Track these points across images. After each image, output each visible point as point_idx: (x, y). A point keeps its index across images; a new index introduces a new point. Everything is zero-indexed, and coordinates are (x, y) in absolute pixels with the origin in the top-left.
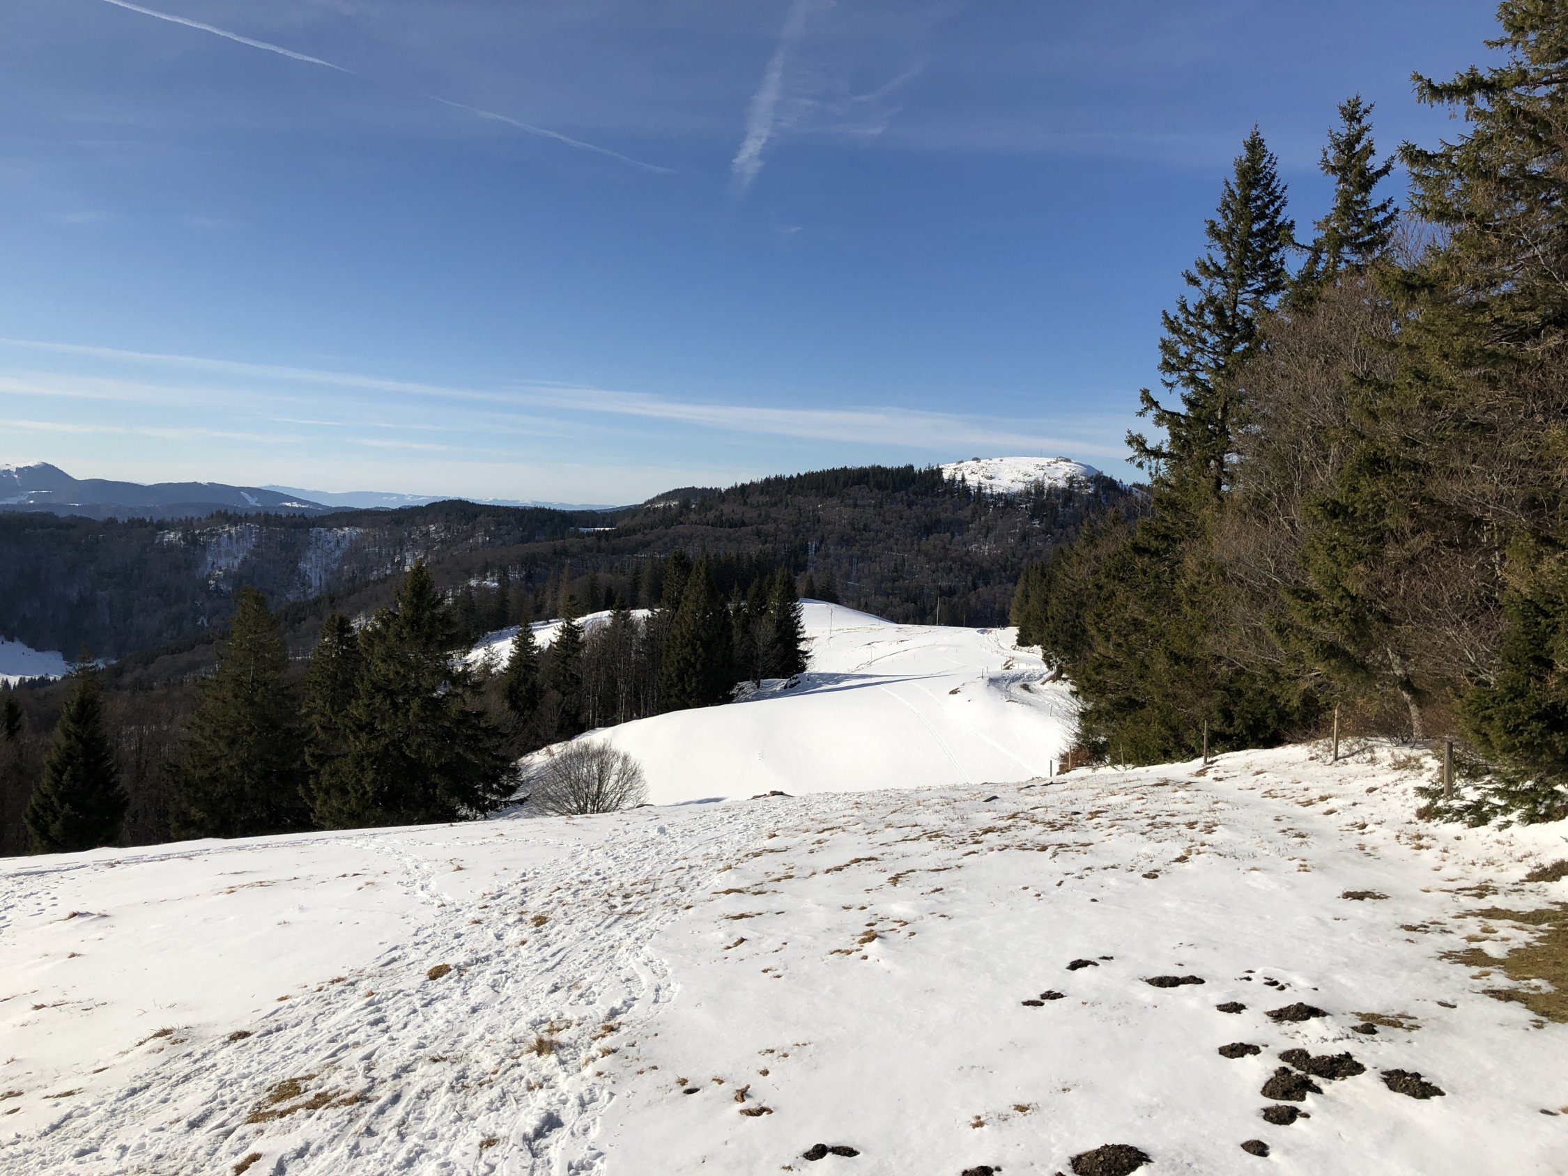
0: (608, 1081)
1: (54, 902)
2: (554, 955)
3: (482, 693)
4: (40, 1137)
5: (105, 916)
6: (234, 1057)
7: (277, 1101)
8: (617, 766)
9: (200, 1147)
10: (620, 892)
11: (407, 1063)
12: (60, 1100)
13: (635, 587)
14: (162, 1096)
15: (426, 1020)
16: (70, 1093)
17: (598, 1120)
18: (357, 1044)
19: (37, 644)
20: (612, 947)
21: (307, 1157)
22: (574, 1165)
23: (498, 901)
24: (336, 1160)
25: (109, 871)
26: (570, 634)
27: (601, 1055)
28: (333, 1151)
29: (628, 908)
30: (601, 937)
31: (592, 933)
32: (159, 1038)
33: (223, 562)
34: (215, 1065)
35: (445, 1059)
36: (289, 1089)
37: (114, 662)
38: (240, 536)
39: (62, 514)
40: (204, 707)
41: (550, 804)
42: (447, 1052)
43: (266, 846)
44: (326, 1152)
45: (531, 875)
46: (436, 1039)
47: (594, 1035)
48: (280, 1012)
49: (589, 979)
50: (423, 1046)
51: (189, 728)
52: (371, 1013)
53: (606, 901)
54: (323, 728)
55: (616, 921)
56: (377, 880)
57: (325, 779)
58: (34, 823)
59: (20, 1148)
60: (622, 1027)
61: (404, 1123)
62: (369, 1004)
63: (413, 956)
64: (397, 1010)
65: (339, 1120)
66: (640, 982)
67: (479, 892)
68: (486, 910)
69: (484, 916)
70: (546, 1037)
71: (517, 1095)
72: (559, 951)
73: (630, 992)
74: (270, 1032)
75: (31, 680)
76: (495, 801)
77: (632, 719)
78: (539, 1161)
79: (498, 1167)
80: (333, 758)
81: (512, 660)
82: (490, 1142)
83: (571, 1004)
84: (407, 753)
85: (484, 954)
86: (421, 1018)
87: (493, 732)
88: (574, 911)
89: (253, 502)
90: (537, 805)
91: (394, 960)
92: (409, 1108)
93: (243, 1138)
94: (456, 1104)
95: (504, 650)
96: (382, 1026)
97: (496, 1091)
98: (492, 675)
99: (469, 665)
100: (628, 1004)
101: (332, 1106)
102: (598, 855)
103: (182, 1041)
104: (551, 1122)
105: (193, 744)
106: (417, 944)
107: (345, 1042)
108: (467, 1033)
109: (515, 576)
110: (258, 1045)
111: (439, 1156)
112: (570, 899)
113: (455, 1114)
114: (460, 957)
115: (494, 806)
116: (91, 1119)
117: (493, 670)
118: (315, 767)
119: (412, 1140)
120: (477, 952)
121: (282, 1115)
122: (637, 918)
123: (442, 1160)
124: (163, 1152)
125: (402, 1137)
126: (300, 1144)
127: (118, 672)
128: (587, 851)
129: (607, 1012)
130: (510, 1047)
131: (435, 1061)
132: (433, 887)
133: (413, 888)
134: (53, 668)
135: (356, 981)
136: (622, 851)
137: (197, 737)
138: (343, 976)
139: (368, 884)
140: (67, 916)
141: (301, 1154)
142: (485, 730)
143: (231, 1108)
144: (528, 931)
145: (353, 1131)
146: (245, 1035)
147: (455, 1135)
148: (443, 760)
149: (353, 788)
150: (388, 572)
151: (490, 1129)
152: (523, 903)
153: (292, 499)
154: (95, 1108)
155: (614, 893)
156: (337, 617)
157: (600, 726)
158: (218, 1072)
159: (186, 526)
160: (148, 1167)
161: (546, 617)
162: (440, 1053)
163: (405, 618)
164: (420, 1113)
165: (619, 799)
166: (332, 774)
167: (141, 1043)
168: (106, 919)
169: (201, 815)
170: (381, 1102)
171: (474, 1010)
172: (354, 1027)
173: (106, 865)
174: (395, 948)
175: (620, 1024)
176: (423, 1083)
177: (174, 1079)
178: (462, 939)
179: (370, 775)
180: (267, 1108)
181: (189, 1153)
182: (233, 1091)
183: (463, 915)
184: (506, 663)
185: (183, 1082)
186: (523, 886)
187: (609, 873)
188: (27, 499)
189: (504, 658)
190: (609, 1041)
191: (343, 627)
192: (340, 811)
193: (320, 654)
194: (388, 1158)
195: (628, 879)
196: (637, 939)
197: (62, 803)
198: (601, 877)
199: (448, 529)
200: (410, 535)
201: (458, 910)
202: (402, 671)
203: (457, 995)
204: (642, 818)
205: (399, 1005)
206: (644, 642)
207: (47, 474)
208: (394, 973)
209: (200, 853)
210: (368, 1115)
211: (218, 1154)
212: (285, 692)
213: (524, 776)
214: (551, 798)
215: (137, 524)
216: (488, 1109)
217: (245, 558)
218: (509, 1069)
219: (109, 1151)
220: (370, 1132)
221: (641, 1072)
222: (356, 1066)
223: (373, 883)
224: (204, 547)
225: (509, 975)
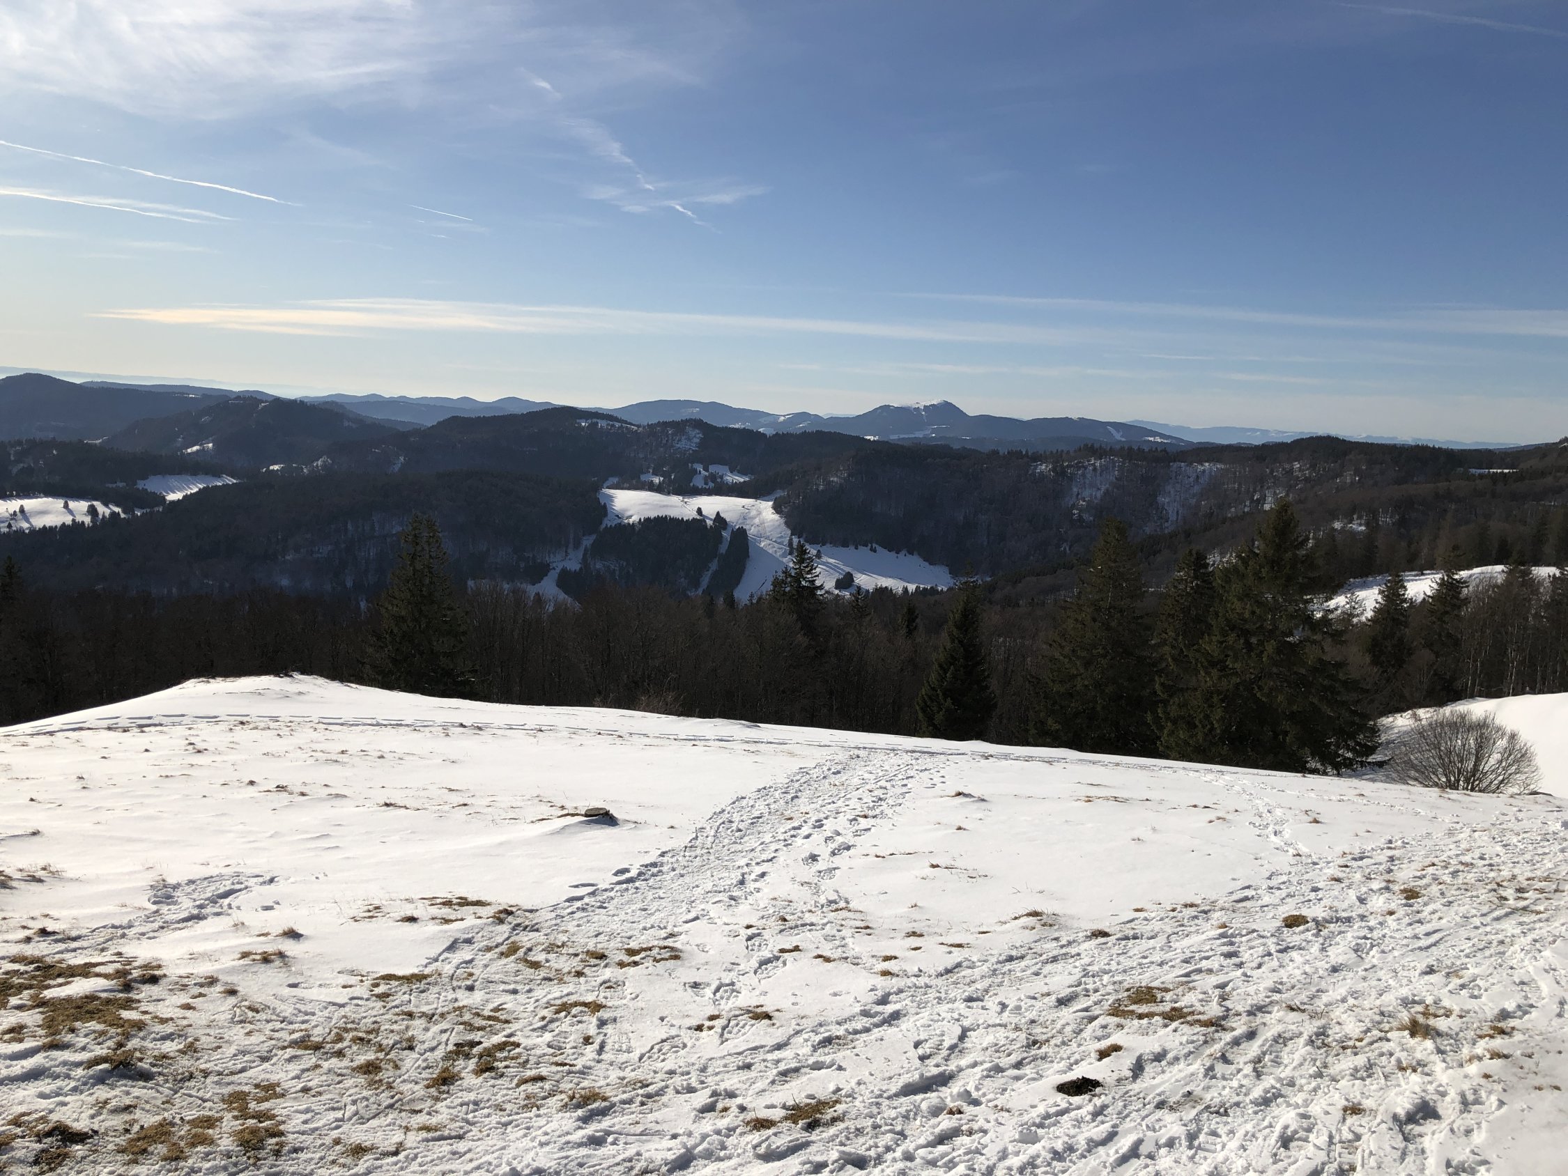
0: (1499, 1087)
1: (943, 780)
2: (1428, 934)
3: (1344, 642)
4: (937, 976)
5: (983, 800)
6: (1095, 951)
7: (1135, 1003)
8: (1502, 743)
9: (1068, 1024)
10: (1512, 884)
11: (1263, 1003)
12: (953, 949)
13: (1539, 540)
14: (1035, 969)
15: (1281, 966)
16: (960, 946)
17: (1484, 1125)
18: (1210, 971)
19: (930, 559)
20: (1502, 942)
21: (1164, 1063)
22: (1454, 1163)
23: (1360, 863)
24: (1192, 1074)
25: (983, 761)
26: (1450, 590)
27: (1488, 1056)
28: (1188, 1065)
29: (1522, 904)
30: (1488, 929)
31: (1477, 921)
32: (1031, 918)
33: (1086, 493)
34: (1079, 954)
35: (1303, 1011)
36: (1146, 995)
37: (989, 579)
38: (1104, 469)
39: (956, 446)
40: (1064, 626)
41: (1413, 773)
42: (1305, 1004)
43: (1117, 764)
44: (1182, 1065)
45: (1399, 843)
46: (1293, 987)
47: (1479, 1032)
48: (1136, 922)
49: (1472, 971)
50: (1279, 991)
51: (1051, 645)
52: (1224, 944)
53: (1495, 890)
54: (1174, 659)
55: (1507, 915)
56: (1228, 817)
57: (1174, 711)
58: (924, 711)
59: (922, 981)
60: (1515, 1033)
61: (1260, 1061)
62: (1222, 936)
63: (1267, 899)
64: (1251, 948)
65: (1195, 1038)
66: (1538, 988)
67: (1339, 850)
68: (1347, 870)
69: (1344, 875)
70: (1421, 1019)
71: (1387, 1070)
72: (1435, 932)
73: (1526, 998)
74: (1127, 938)
75: (924, 589)
76: (1349, 759)
77: (1523, 693)
78: (1411, 1147)
79: (1364, 1138)
80: (1182, 690)
81: (1377, 611)
82: (1354, 1110)
83: (1450, 992)
84: (1258, 695)
85: (1344, 915)
86: (1275, 963)
87: (1352, 685)
88: (1454, 893)
89: (1118, 436)
90: (1398, 771)
91: (1246, 899)
92: (1265, 1048)
93: (1105, 1027)
94: (1315, 1060)
95: (1369, 599)
96: (1235, 960)
97: (1361, 1060)
98: (1353, 626)
99: (1331, 611)
100: (1524, 1010)
101: (1188, 1022)
102: (1483, 839)
103: (1051, 925)
104: (1425, 1111)
105: (1053, 660)
106: (1272, 888)
107: (1198, 966)
108: (1327, 991)
109: (1386, 520)
110: (1117, 947)
111: (1297, 1106)
112: (1448, 879)
113: (1315, 1068)
114: (1317, 911)
115: (1348, 764)
116: (977, 972)
117: (1355, 620)
118: (1165, 696)
119: (1268, 1082)
120: (1336, 911)
121: (1141, 1017)
122: (1534, 917)
123: (1301, 1110)
124: (1036, 1018)
125: (1258, 1075)
126: (1157, 1049)
127: (991, 588)
128: (1467, 831)
129: (1496, 1011)
130: (1378, 1018)
131: (1292, 1009)
132: (1287, 834)
133: (1266, 832)
134: (941, 580)
135: (1210, 911)
136: (1515, 840)
137: (1057, 655)
138: (1196, 903)
139: (1219, 818)
140: (954, 794)
141: (1159, 1057)
142: (1345, 683)
143: (1095, 997)
144: (1397, 902)
145: (1208, 1052)
146: (1105, 934)
147: (1315, 1090)
148: (1295, 707)
149: (1201, 721)
150: (1246, 510)
151: (1356, 1096)
152: (1390, 871)
153: (1155, 434)
154: (980, 964)
155: (1504, 884)
156: (1194, 552)
157: (1480, 696)
158: (1083, 962)
159: (1056, 458)
160: (1024, 1027)
161: (1421, 569)
162: (1298, 1003)
163: (1265, 557)
164: (1277, 1057)
165: (1502, 782)
166: (1180, 706)
167: (1016, 918)
168: (984, 803)
169: (1056, 726)
170: (1236, 1033)
171: (1335, 970)
172: (1207, 954)
173: (982, 756)
174: (1248, 887)
175: (1513, 1028)
176: (1278, 1029)
177: (1044, 957)
178: (1320, 894)
179: (1218, 714)
180: (1126, 1006)
181: (1059, 1026)
182: (1095, 983)
183: (1321, 870)
184: (1369, 614)
185: (1052, 962)
186: (1390, 853)
187: (1496, 860)
188: (928, 433)
189: (1368, 609)
190: (1499, 1043)
191: (1199, 562)
192: (1187, 743)
193: (1175, 587)
194: (1244, 1090)
195: (1523, 872)
196: (1535, 941)
197: (945, 696)
198: (1487, 862)
199: (1313, 467)
200: (1272, 472)
201: (1315, 864)
202: (1258, 611)
203: (1315, 949)
204: (1539, 807)
205: (1253, 944)
206: (1547, 606)
207: (947, 410)
208: (1247, 911)
209: (1059, 760)
210: (1222, 1043)
211: (1084, 1035)
212: (1140, 621)
213: (1383, 738)
214: (1414, 767)
215: (1015, 455)
216: (1352, 1075)
217: (1107, 490)
218: (1376, 1041)
219: (992, 1003)
220: (1224, 1059)
221: (1540, 1089)
222: (1210, 992)
223: (1224, 819)
224: (1071, 479)
225: (1375, 943)
